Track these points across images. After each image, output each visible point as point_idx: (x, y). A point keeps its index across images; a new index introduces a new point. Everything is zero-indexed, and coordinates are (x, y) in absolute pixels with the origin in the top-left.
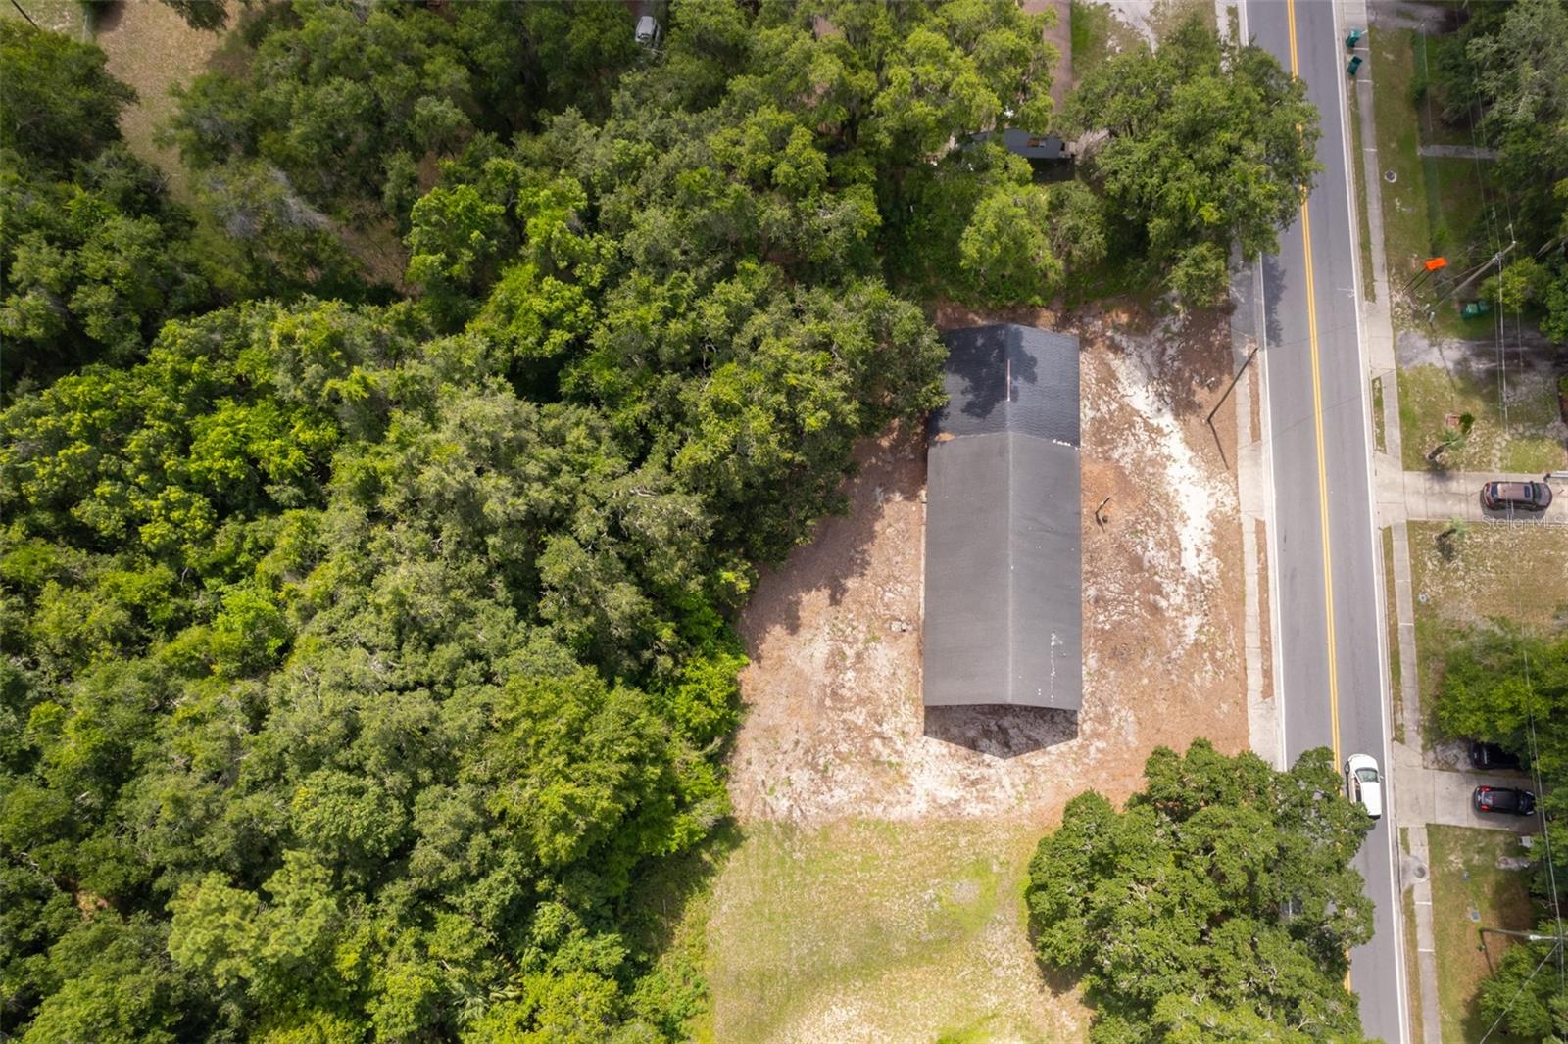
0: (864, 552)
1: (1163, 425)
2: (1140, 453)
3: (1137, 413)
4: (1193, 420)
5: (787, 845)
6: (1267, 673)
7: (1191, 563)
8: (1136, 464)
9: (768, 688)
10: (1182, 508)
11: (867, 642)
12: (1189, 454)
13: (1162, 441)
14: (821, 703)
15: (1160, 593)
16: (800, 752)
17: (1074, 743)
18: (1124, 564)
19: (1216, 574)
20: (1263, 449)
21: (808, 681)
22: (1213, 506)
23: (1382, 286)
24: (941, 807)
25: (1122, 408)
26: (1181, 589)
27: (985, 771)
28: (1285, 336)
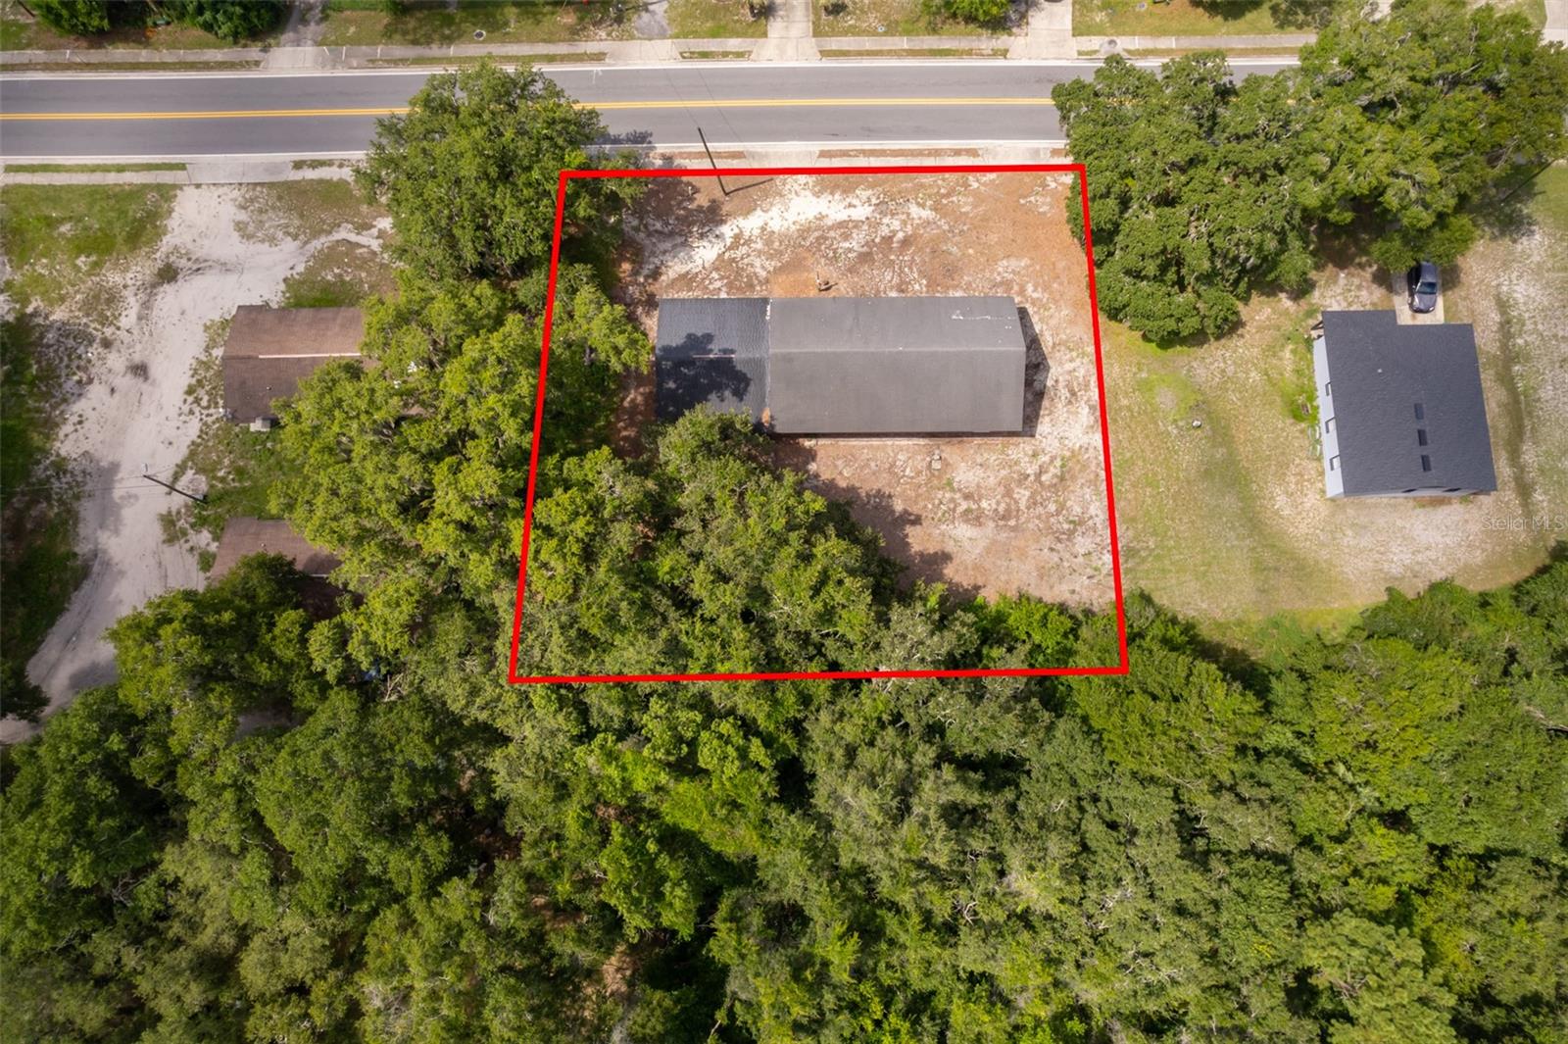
0: (868, 495)
1: (732, 234)
2: (760, 253)
3: (720, 256)
4: (725, 209)
6: (957, 152)
7: (861, 212)
8: (770, 257)
9: (1003, 578)
10: (811, 218)
11: (953, 490)
12: (758, 212)
13: (747, 234)
14: (1014, 529)
15: (891, 238)
16: (1059, 546)
17: (1031, 311)
18: (866, 268)
19: (870, 192)
20: (752, 150)
21: (994, 542)
22: (808, 193)
23: (591, 47)
25: (717, 269)
26: (886, 220)
27: (1061, 385)
28: (641, 129)
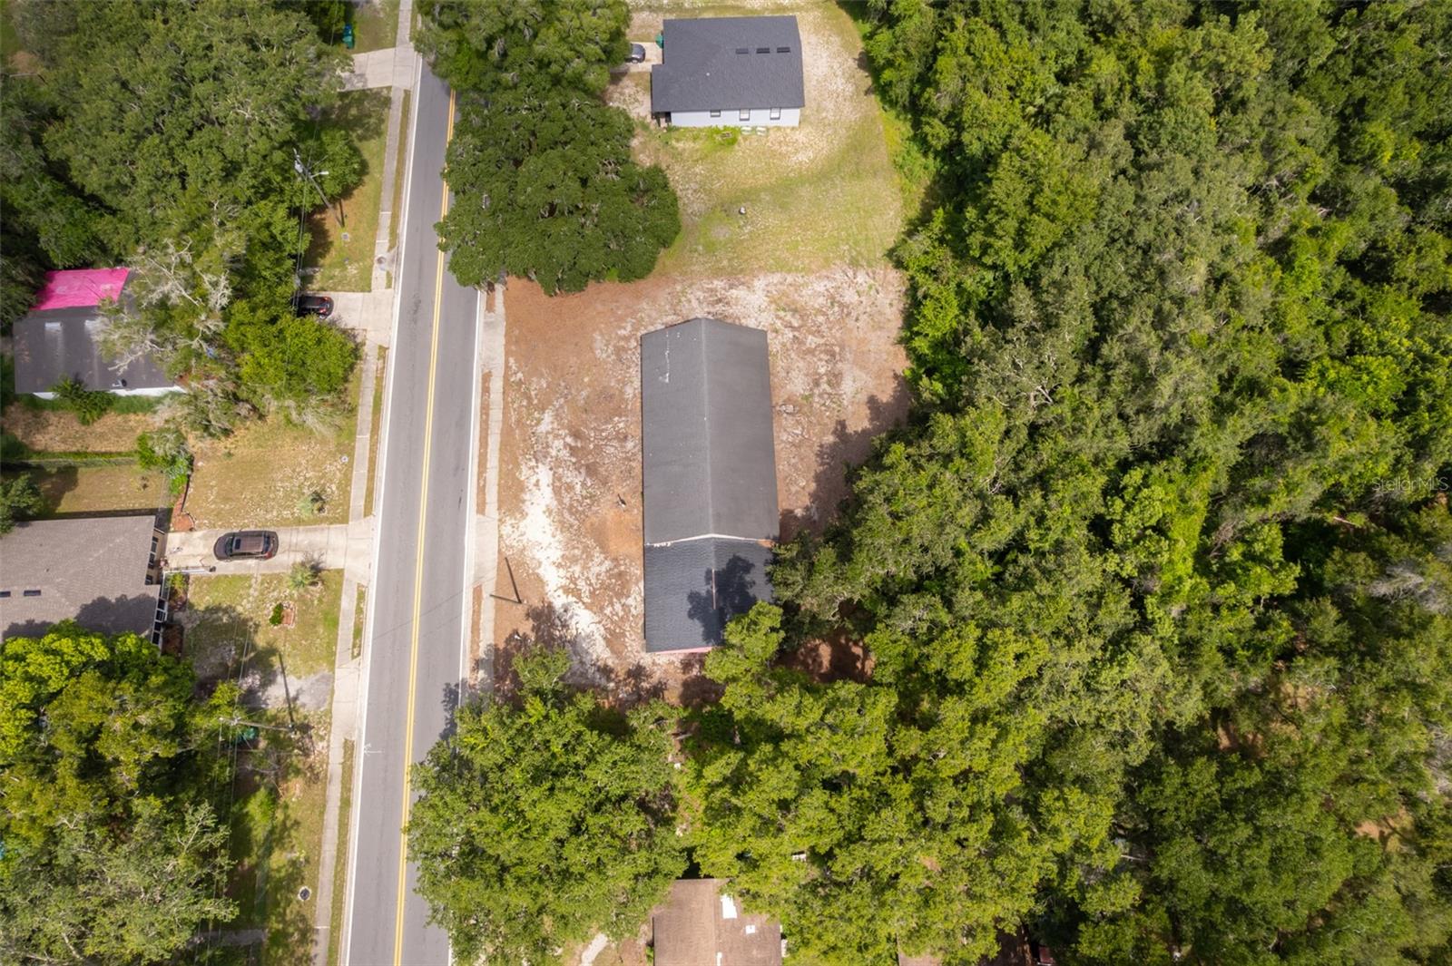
1: (564, 596)
2: (586, 568)
3: (587, 606)
4: (537, 603)
5: (854, 253)
6: (486, 390)
7: (544, 474)
8: (590, 557)
9: (885, 357)
10: (549, 521)
11: (812, 395)
12: (541, 571)
13: (565, 582)
14: (842, 348)
15: (571, 448)
16: (854, 314)
17: (643, 332)
18: (601, 469)
19: (523, 467)
20: (472, 580)
21: (855, 363)
22: (522, 524)
23: (336, 757)
24: (743, 284)
25: (602, 609)
26: (554, 453)
27: (712, 310)
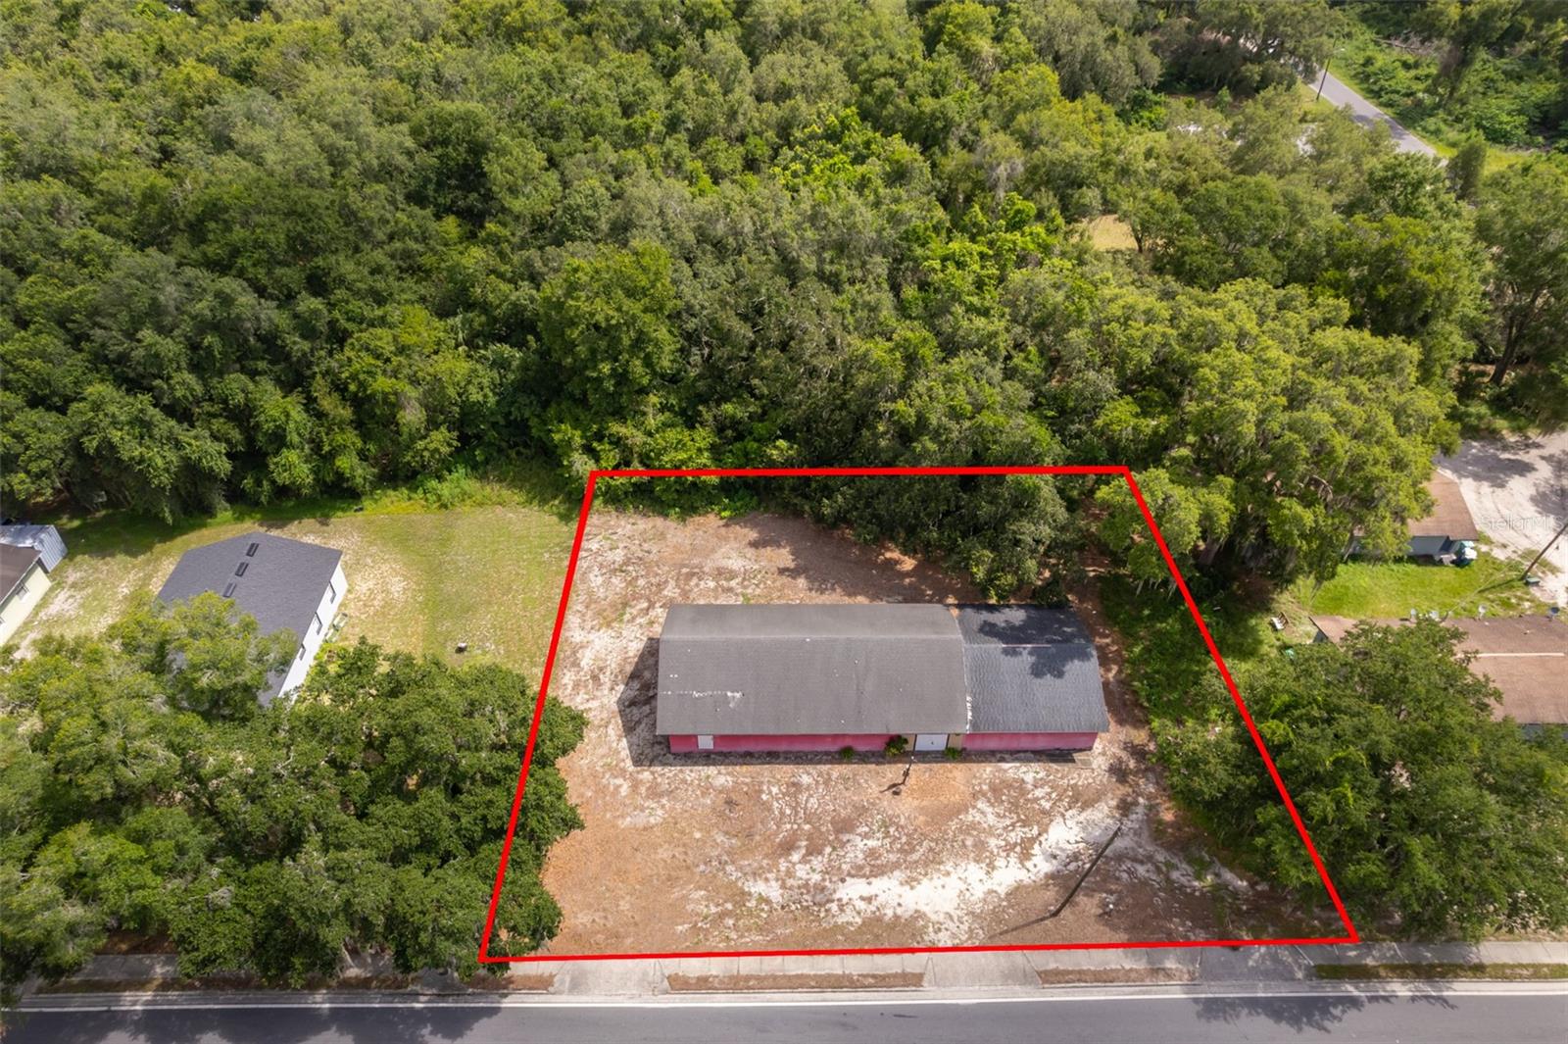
0: (834, 590)
1: (1035, 860)
2: (991, 833)
3: (1043, 831)
4: (1050, 896)
6: (703, 984)
7: (852, 890)
8: (974, 826)
9: (700, 533)
10: (925, 881)
11: (744, 594)
12: (1002, 891)
13: (1013, 859)
14: (685, 566)
15: (809, 853)
16: (640, 554)
17: (629, 763)
18: (843, 814)
19: (841, 920)
20: (1029, 988)
21: (707, 556)
22: (934, 917)
24: (574, 653)
25: (1044, 812)
26: (816, 877)
27: (607, 686)
28: (1220, 1026)
